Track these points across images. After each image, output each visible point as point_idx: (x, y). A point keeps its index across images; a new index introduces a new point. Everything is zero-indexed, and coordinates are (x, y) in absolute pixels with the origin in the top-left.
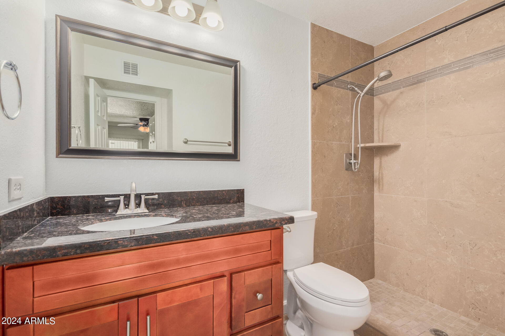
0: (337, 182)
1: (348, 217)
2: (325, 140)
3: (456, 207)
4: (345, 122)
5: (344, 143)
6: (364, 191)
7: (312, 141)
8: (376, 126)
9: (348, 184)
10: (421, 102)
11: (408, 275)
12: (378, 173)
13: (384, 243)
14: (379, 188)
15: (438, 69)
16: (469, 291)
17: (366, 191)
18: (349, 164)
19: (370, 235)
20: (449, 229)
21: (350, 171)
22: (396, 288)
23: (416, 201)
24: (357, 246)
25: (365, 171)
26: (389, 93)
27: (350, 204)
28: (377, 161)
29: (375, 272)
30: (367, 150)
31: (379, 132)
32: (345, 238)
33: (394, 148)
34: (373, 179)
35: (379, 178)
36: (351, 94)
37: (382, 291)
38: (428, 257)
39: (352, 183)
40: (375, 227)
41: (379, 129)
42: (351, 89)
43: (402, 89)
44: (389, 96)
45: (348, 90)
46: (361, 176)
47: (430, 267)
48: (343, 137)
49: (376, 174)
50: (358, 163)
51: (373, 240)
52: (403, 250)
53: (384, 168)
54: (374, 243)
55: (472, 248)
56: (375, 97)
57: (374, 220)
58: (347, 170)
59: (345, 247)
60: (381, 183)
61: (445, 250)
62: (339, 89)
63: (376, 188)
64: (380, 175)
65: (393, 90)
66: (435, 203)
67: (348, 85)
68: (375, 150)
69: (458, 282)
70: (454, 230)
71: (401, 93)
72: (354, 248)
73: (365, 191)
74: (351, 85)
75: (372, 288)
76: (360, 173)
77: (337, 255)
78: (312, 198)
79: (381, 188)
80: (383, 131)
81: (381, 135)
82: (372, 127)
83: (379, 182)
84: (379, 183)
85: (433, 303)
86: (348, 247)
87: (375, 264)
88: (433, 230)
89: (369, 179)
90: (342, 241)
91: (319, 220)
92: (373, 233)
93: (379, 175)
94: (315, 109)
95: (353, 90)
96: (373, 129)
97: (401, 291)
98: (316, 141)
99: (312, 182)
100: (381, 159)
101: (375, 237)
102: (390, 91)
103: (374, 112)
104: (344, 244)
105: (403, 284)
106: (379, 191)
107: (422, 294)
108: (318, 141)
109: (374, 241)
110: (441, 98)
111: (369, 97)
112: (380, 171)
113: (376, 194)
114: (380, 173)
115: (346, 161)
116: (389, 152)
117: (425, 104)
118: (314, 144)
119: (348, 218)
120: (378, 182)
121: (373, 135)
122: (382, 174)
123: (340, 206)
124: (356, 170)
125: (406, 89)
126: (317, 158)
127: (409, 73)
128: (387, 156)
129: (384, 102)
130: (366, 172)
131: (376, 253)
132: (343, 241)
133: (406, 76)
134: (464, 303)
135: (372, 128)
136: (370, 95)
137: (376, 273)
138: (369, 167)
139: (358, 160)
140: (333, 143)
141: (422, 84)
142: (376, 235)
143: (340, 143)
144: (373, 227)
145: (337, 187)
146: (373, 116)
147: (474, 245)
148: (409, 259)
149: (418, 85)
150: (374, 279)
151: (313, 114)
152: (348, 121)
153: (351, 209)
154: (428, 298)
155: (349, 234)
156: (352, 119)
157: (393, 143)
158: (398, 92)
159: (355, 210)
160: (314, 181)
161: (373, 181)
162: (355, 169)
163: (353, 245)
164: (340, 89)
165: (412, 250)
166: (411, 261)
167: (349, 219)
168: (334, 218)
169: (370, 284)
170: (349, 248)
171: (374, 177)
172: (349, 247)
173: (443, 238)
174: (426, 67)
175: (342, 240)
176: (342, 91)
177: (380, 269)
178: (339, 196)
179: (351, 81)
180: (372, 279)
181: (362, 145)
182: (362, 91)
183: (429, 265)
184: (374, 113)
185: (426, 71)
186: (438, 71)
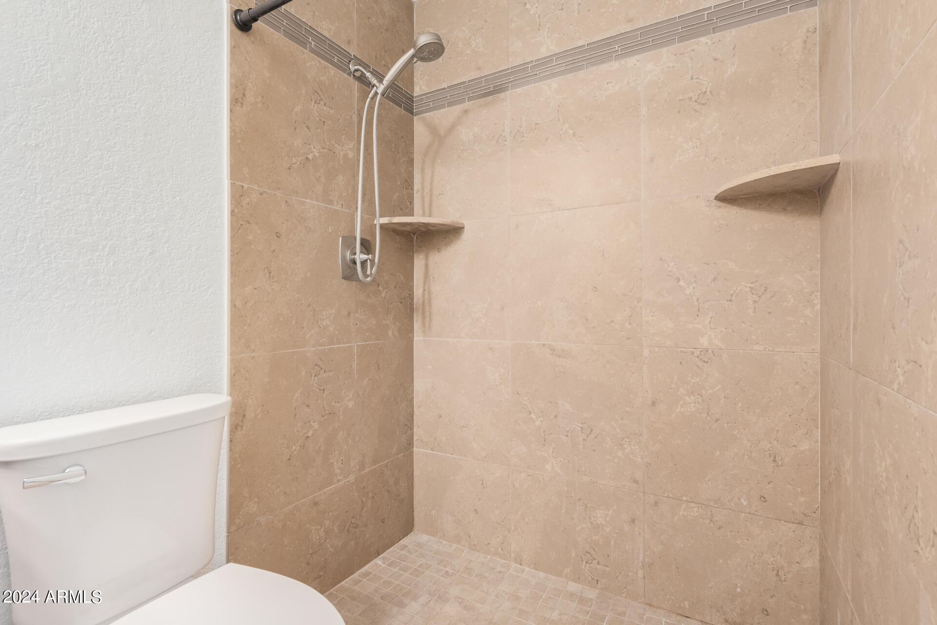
0: (317, 309)
1: (348, 398)
2: (279, 189)
3: (560, 357)
4: (342, 154)
5: (338, 207)
6: (390, 333)
7: (231, 183)
8: (417, 186)
9: (349, 314)
10: (501, 135)
11: (477, 513)
12: (421, 290)
13: (432, 450)
14: (424, 324)
15: (530, 66)
16: (581, 526)
17: (395, 333)
18: (352, 265)
19: (405, 434)
20: (549, 402)
21: (354, 283)
22: (455, 546)
23: (491, 349)
24: (374, 467)
25: (394, 285)
26: (443, 111)
27: (355, 365)
28: (419, 262)
29: (415, 516)
30: (398, 234)
31: (423, 197)
32: (339, 454)
33: (452, 232)
34: (412, 304)
35: (424, 301)
36: (358, 89)
37: (426, 564)
38: (512, 467)
39: (359, 312)
40: (416, 412)
41: (423, 189)
42: (358, 74)
43: (467, 103)
44: (443, 117)
45: (350, 76)
46: (383, 295)
47: (516, 489)
48: (336, 193)
49: (418, 292)
50: (372, 261)
51: (410, 444)
52: (467, 459)
53: (434, 278)
54: (413, 451)
55: (586, 439)
56: (415, 118)
57: (413, 398)
58: (345, 278)
59: (341, 478)
60: (427, 314)
61: (542, 447)
62: (323, 62)
63: (417, 326)
64: (426, 296)
65: (451, 104)
66: (525, 350)
67: (350, 61)
68: (417, 238)
69: (563, 511)
70: (556, 403)
71: (466, 112)
72: (366, 473)
73: (393, 332)
74: (357, 65)
75: (404, 561)
76: (380, 288)
77: (316, 504)
78: (232, 353)
79: (427, 325)
80: (431, 195)
81: (426, 204)
82: (408, 183)
83: (423, 311)
84: (423, 313)
85: (521, 565)
86: (349, 475)
87: (414, 498)
88: (522, 407)
89: (401, 303)
90: (333, 463)
91: (259, 417)
92: (412, 429)
93: (424, 294)
94: (244, 89)
95: (362, 79)
96: (412, 189)
97: (463, 551)
98: (246, 186)
99: (233, 306)
100: (427, 259)
101: (415, 438)
102: (443, 107)
103: (413, 150)
104: (337, 471)
105: (468, 534)
106: (424, 332)
107: (502, 550)
108: (255, 187)
109: (413, 447)
110: (535, 129)
111: (402, 113)
112: (424, 284)
113: (418, 337)
114: (424, 290)
115: (344, 258)
116: (443, 242)
117: (508, 140)
118: (238, 196)
119: (349, 400)
120: (421, 311)
121: (412, 203)
122: (430, 293)
123: (325, 372)
124: (369, 279)
125: (473, 104)
126: (250, 237)
127: (479, 69)
128: (439, 252)
129: (433, 129)
130: (395, 287)
131: (416, 473)
132: (335, 463)
133: (475, 75)
134: (573, 554)
135: (410, 188)
136: (405, 109)
137: (416, 519)
138: (402, 276)
139: (374, 254)
140: (304, 202)
141: (502, 95)
142: (418, 432)
143: (326, 207)
144: (411, 415)
145: (318, 322)
146: (412, 160)
147: (589, 432)
148: (479, 478)
149: (495, 98)
150: (412, 533)
151: (236, 101)
152: (351, 155)
153: (356, 377)
154: (513, 555)
155: (350, 441)
156: (359, 150)
157: (450, 220)
158: (458, 108)
159: (367, 379)
160: (239, 304)
161: (412, 310)
162: (366, 276)
163: (362, 466)
164: (326, 63)
165: (485, 457)
166: (483, 482)
167: (351, 404)
168: (308, 406)
169: (401, 552)
170: (352, 478)
171: (413, 300)
172: (351, 475)
173: (538, 423)
174: (510, 60)
175: (331, 461)
176: (333, 70)
177: (425, 509)
178: (325, 345)
179: (358, 57)
180: (408, 535)
181: (385, 220)
182: (381, 81)
183: (514, 485)
184: (413, 153)
185: (508, 69)
186: (530, 71)
